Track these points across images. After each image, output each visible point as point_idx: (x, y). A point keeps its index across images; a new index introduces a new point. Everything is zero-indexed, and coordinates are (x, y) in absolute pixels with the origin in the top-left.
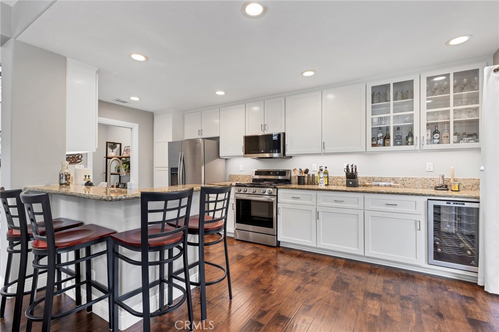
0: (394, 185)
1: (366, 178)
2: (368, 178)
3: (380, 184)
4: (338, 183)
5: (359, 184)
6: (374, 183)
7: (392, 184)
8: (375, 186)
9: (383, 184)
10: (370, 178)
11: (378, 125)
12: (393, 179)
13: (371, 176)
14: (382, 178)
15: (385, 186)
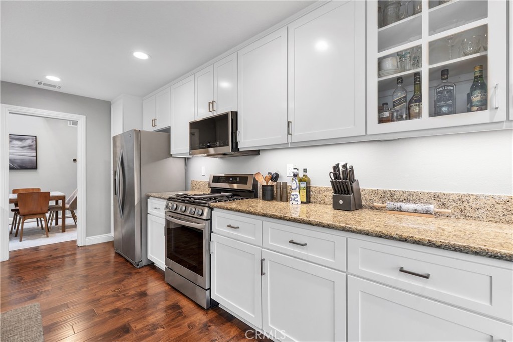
0: (437, 210)
1: (376, 192)
2: (380, 192)
3: (405, 206)
4: (326, 199)
5: (363, 203)
6: (390, 204)
7: (432, 207)
8: (393, 210)
9: (411, 206)
10: (384, 192)
11: (396, 73)
12: (437, 197)
13: (386, 189)
14: (410, 194)
15: (416, 211)
